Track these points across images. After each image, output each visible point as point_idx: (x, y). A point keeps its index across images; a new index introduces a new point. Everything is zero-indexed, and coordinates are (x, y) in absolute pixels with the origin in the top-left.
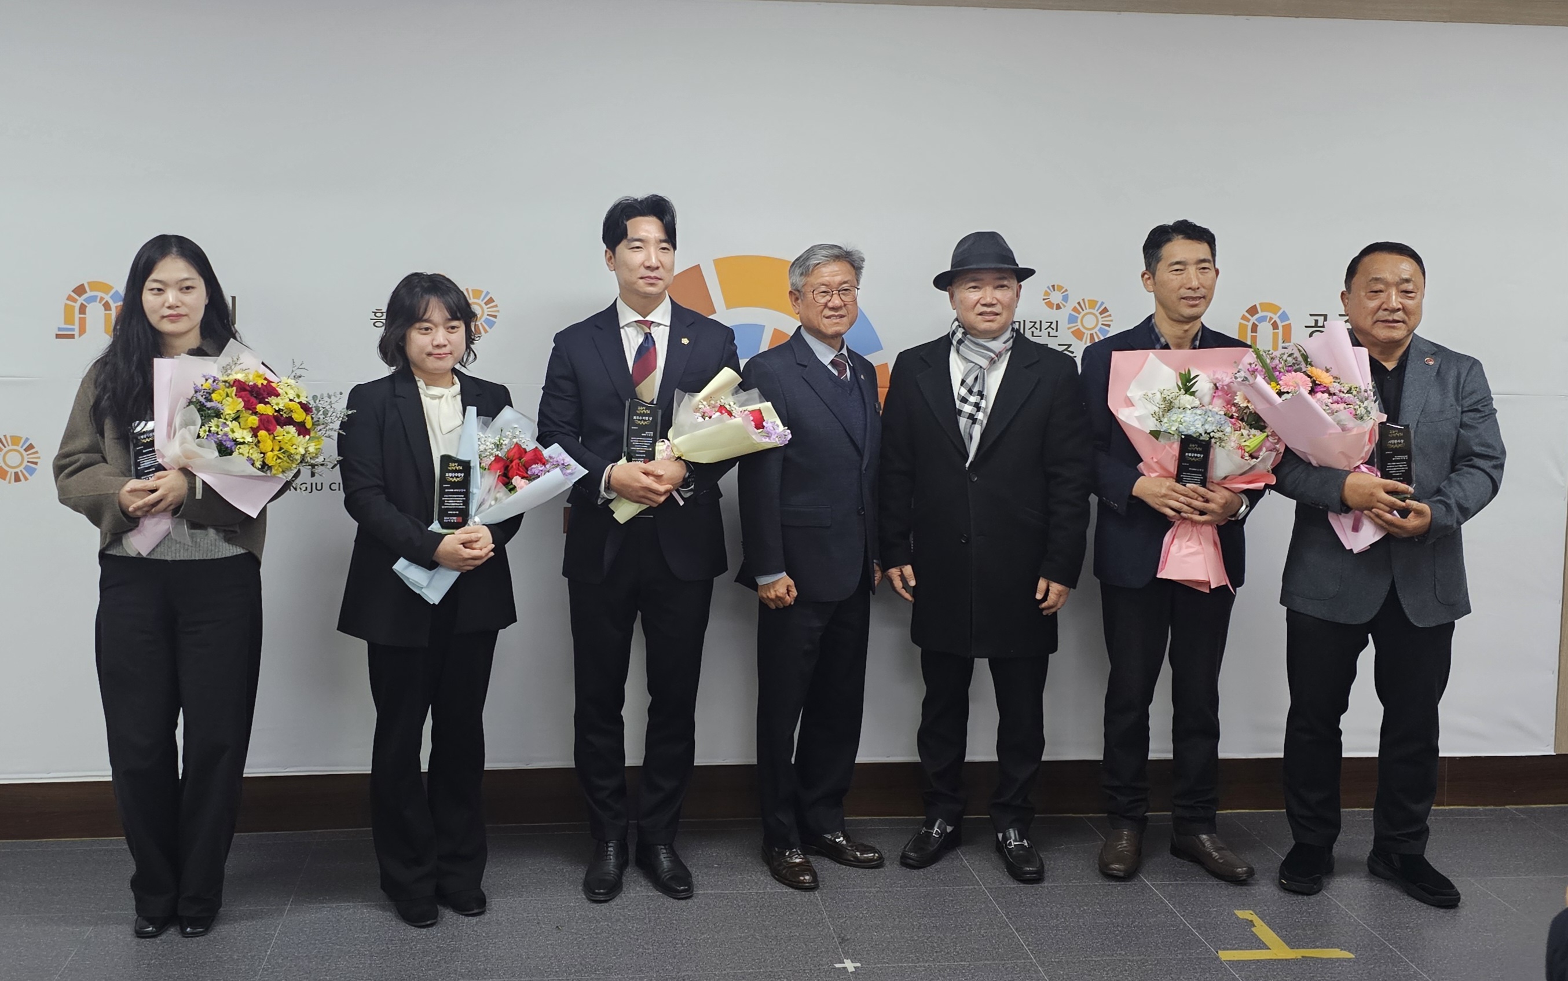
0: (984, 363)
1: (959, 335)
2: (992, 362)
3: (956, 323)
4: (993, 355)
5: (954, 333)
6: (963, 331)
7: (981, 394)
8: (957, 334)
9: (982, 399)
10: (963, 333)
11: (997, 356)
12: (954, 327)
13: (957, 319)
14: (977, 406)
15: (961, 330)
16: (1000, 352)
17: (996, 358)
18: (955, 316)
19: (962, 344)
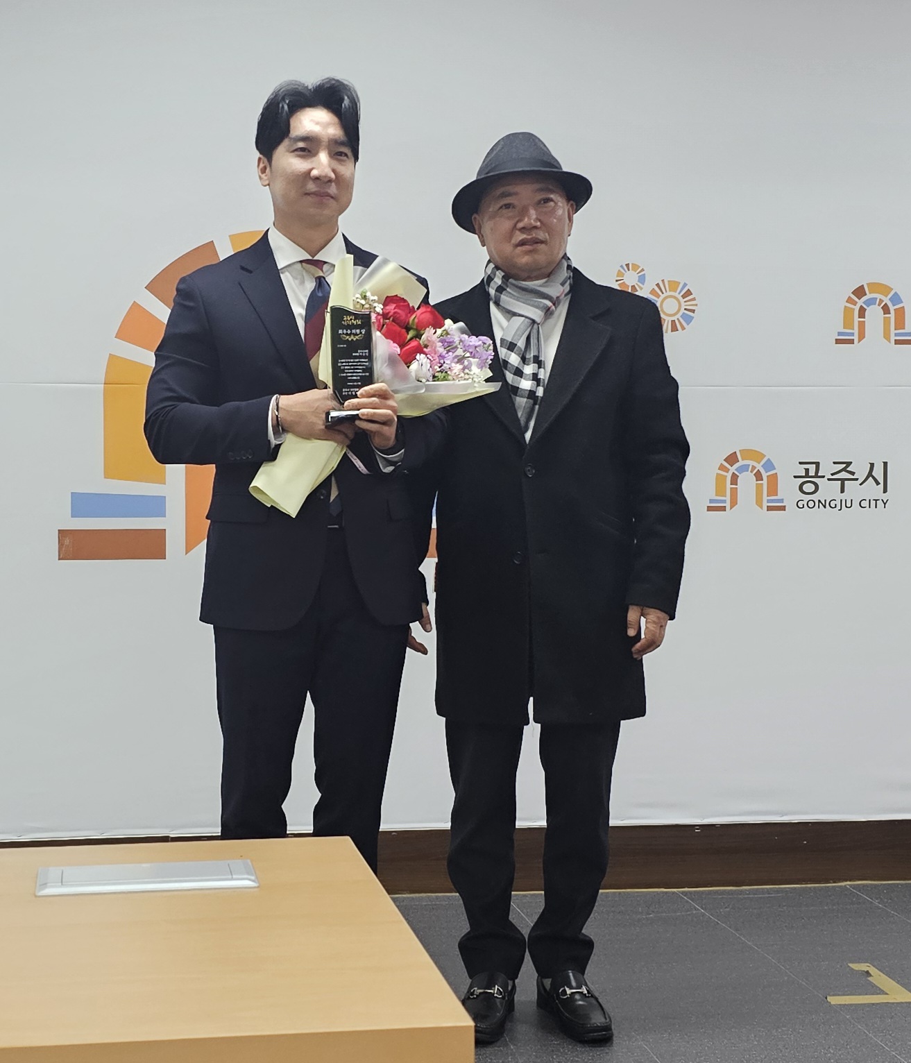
0: (537, 315)
1: (498, 281)
2: (548, 313)
3: (492, 266)
4: (549, 303)
5: (490, 279)
6: (503, 274)
7: (539, 362)
8: (496, 279)
9: (539, 367)
10: (503, 277)
11: (554, 304)
12: (489, 272)
13: (489, 262)
14: (535, 377)
15: (499, 274)
16: (558, 297)
17: (553, 307)
18: (488, 258)
19: (504, 293)
